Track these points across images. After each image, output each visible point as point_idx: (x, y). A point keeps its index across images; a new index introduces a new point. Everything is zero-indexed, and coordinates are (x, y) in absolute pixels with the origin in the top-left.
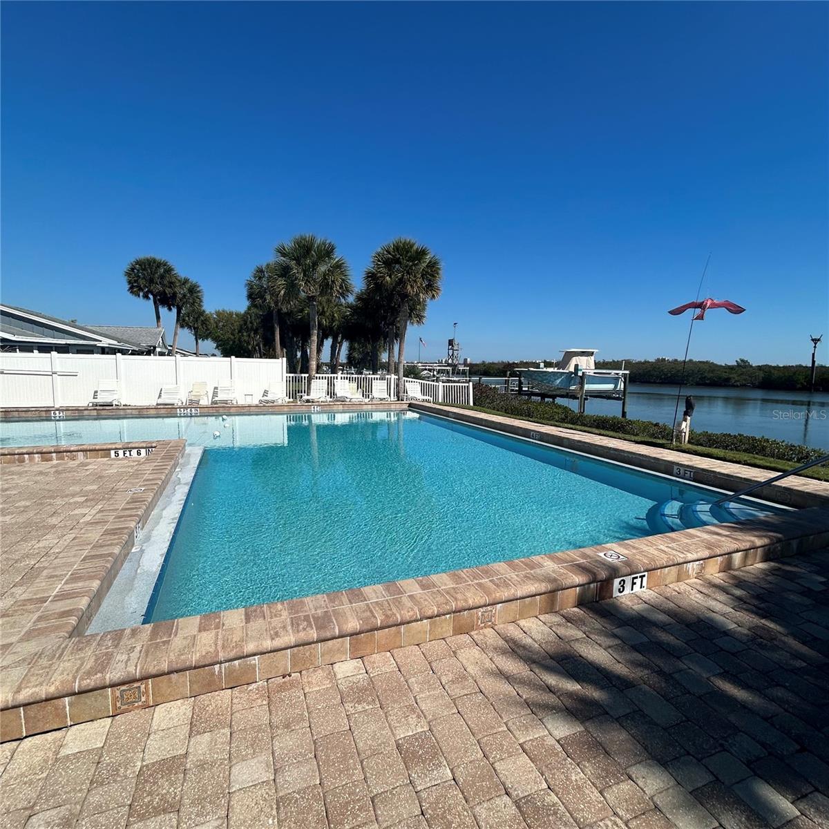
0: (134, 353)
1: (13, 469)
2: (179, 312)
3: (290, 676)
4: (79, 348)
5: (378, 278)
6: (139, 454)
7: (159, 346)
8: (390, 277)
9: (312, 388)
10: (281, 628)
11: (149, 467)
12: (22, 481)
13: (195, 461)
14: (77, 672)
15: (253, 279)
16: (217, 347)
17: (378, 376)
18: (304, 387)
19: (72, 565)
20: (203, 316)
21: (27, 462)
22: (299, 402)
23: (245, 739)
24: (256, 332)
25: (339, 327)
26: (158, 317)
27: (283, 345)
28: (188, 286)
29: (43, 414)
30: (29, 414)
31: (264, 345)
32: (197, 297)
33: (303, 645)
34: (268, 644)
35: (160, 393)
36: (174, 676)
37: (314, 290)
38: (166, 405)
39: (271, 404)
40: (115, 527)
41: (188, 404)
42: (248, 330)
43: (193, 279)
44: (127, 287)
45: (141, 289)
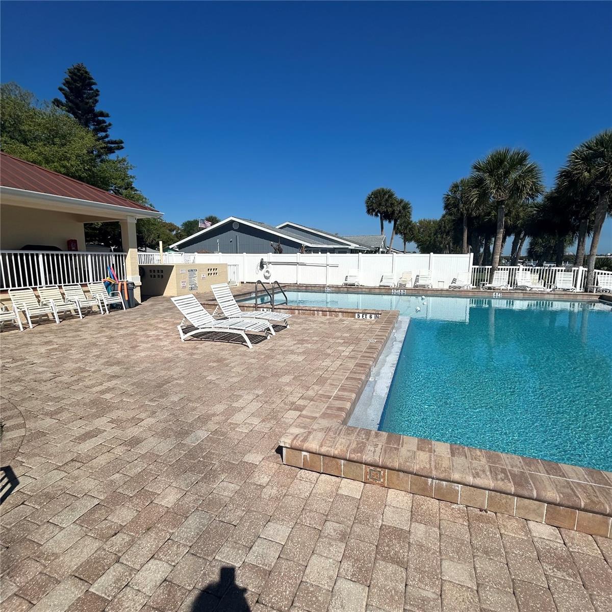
0: (368, 252)
1: (310, 318)
2: (395, 224)
3: (486, 512)
4: (340, 250)
5: (574, 176)
6: (371, 317)
7: (381, 248)
8: (589, 172)
9: (494, 278)
10: (480, 470)
11: (378, 327)
12: (314, 325)
13: (405, 326)
14: (348, 447)
15: (450, 193)
16: (418, 247)
17: (564, 268)
18: (487, 276)
19: (342, 380)
20: (410, 224)
21: (316, 315)
22: (481, 289)
23: (451, 544)
24: (448, 234)
25: (522, 225)
26: (382, 228)
27: (469, 243)
28: (402, 204)
29: (322, 289)
30: (316, 288)
31: (454, 244)
32: (408, 212)
33: (501, 492)
34: (470, 480)
35: (382, 279)
36: (401, 474)
37: (504, 195)
38: (385, 286)
39: (458, 290)
40: (361, 362)
41: (398, 286)
42: (442, 233)
43: (406, 200)
44: (366, 210)
45: (374, 210)
